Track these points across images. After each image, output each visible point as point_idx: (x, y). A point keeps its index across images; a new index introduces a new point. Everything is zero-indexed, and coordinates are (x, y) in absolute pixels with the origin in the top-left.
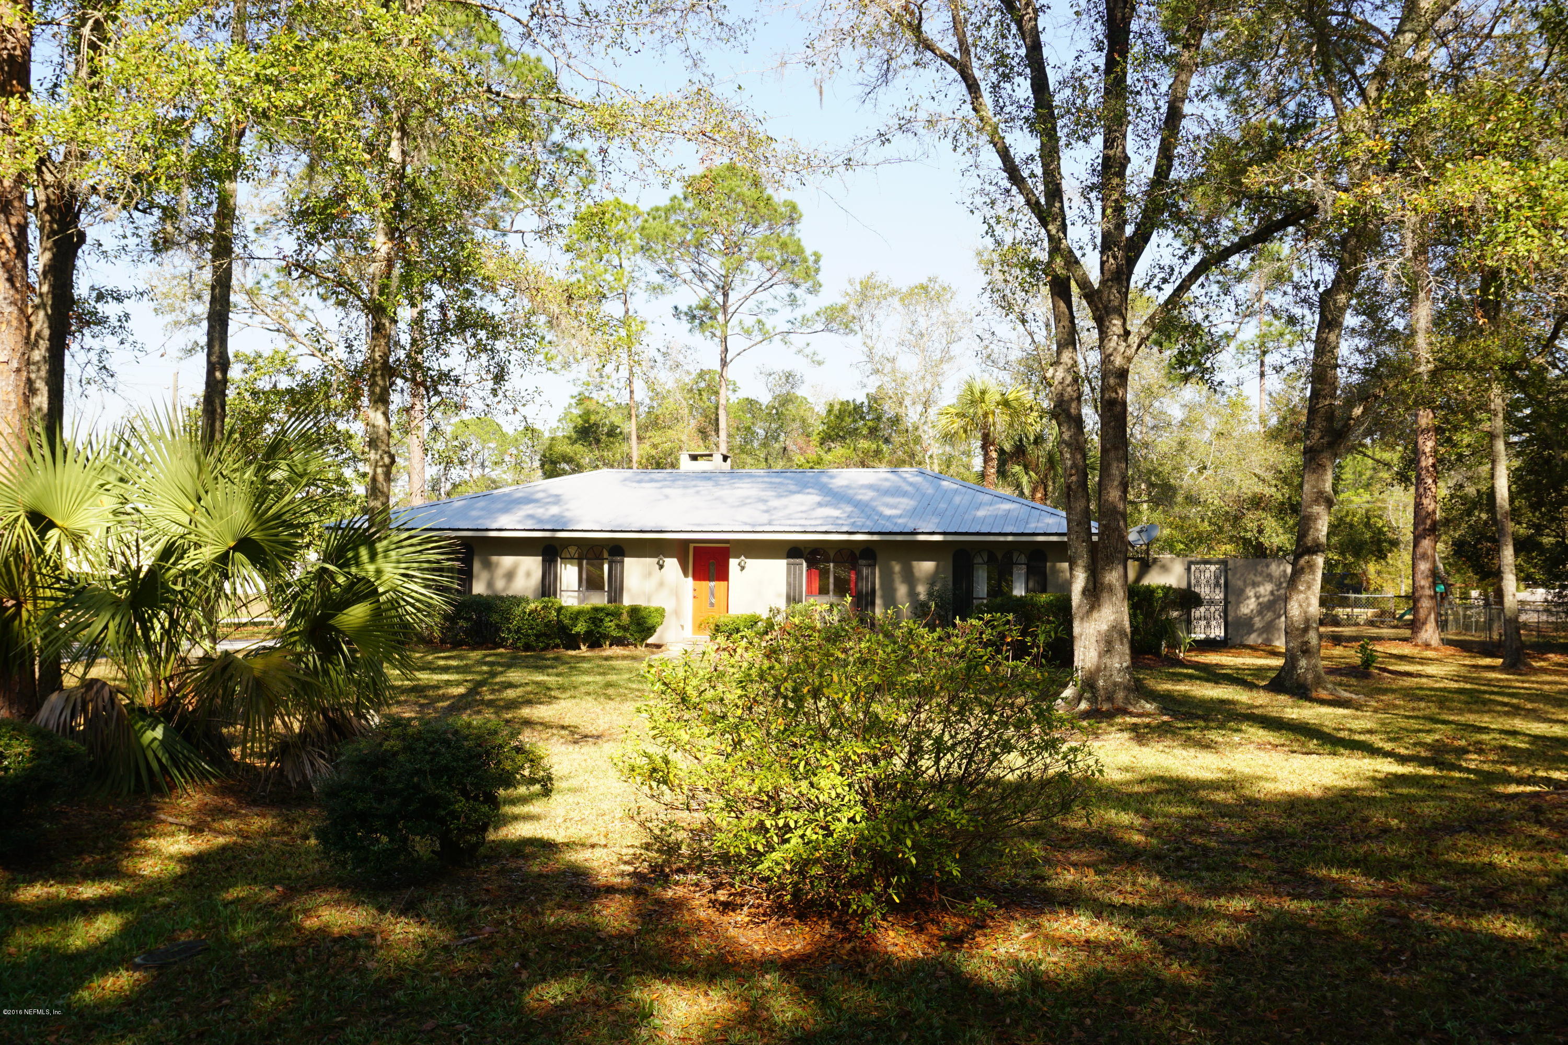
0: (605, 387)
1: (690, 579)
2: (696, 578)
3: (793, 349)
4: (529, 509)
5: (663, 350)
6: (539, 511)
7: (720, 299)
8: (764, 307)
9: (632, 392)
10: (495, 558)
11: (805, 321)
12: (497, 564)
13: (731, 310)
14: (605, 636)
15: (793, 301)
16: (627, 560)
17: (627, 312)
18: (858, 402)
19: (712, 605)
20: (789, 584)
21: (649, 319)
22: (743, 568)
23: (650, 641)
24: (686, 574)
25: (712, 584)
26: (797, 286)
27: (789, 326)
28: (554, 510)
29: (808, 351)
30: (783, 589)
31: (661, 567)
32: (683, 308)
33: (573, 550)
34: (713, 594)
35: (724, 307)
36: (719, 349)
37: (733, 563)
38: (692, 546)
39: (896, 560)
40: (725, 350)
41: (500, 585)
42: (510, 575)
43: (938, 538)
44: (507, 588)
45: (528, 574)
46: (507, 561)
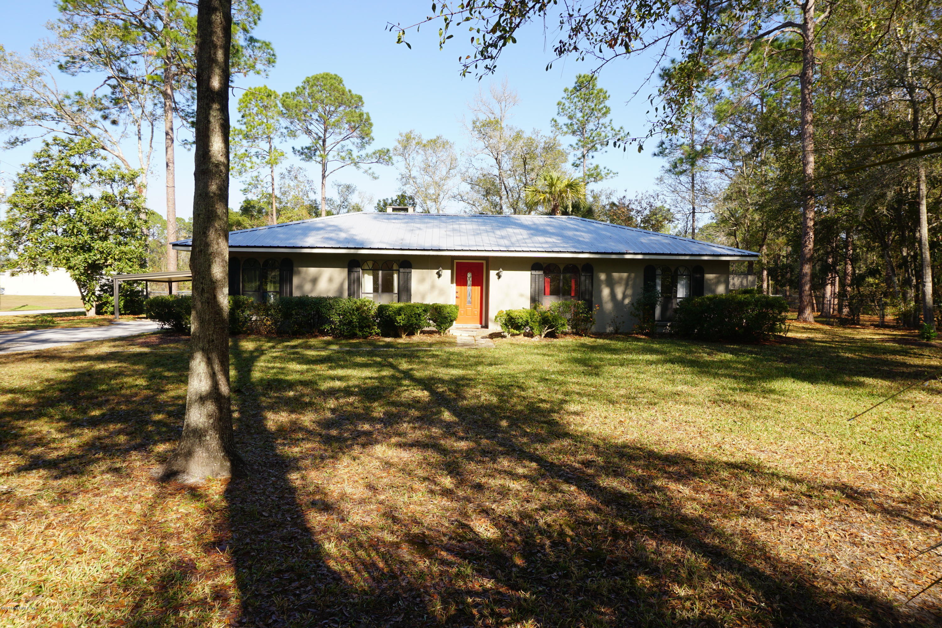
1: (455, 285)
2: (458, 284)
3: (362, 170)
7: (321, 143)
9: (273, 190)
11: (367, 157)
13: (328, 149)
16: (413, 271)
17: (271, 147)
19: (470, 302)
20: (532, 288)
22: (499, 277)
24: (453, 281)
25: (469, 288)
27: (358, 158)
29: (370, 171)
30: (528, 293)
31: (440, 276)
32: (298, 148)
33: (371, 263)
34: (469, 295)
35: (323, 147)
36: (321, 169)
37: (493, 274)
38: (455, 261)
39: (602, 272)
40: (324, 171)
41: (308, 287)
42: (314, 281)
43: (640, 257)
44: (312, 291)
45: (331, 280)
46: (313, 271)
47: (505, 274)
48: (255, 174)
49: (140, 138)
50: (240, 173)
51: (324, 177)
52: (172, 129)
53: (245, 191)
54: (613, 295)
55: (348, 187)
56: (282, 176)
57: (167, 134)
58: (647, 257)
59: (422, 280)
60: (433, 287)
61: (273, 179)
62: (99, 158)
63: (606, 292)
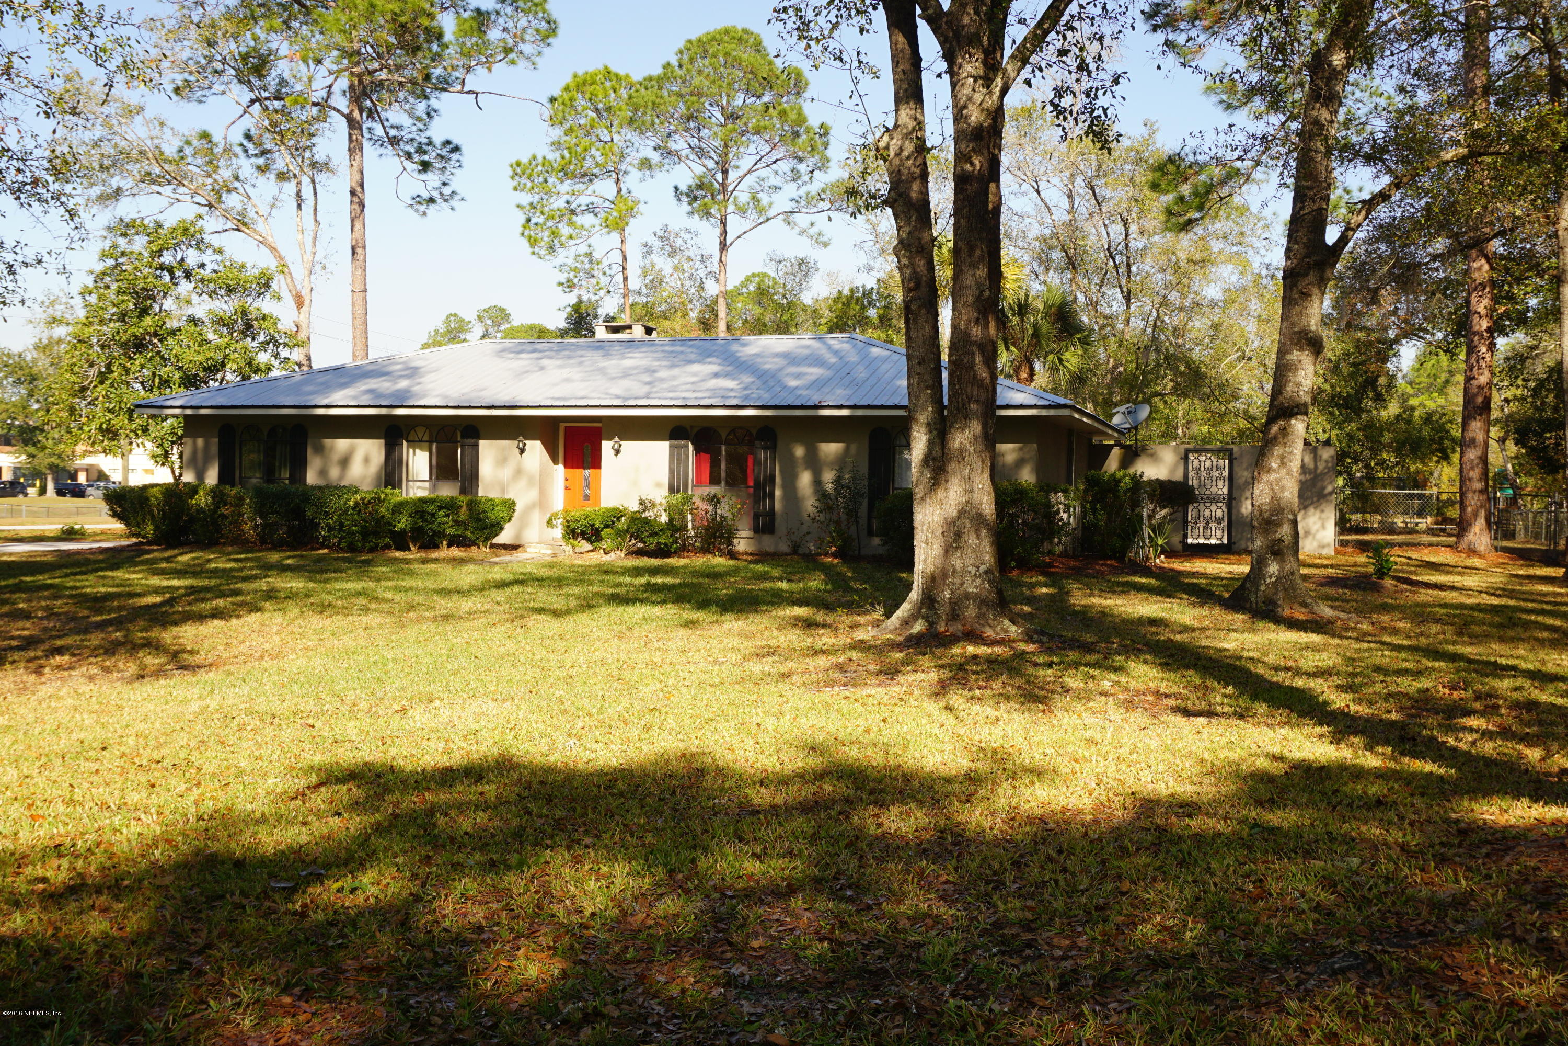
0: (596, 273)
1: (561, 467)
2: (566, 466)
3: (797, 230)
4: (372, 384)
5: (660, 233)
6: (384, 385)
7: (719, 177)
8: (767, 184)
9: (625, 279)
10: (328, 442)
11: (810, 200)
12: (332, 448)
13: (730, 188)
14: (441, 535)
15: (795, 176)
16: (482, 442)
17: (619, 191)
18: (868, 287)
19: (587, 497)
20: (672, 471)
21: (642, 199)
22: (617, 452)
23: (495, 541)
24: (555, 461)
25: (587, 472)
26: (801, 160)
27: (794, 204)
28: (403, 384)
29: (812, 231)
30: (665, 479)
31: (522, 451)
32: (683, 188)
33: (420, 431)
34: (588, 485)
35: (723, 185)
36: (718, 231)
37: (607, 446)
38: (563, 426)
39: (800, 440)
40: (725, 232)
41: (334, 473)
42: (345, 462)
43: (845, 412)
44: (342, 477)
45: (367, 460)
46: (342, 444)
47: (628, 446)
48: (583, 249)
49: (299, 207)
50: (551, 249)
51: (723, 247)
52: (362, 185)
53: (570, 285)
54: (817, 483)
55: (801, 262)
56: (648, 249)
57: (353, 193)
58: (860, 413)
59: (502, 461)
60: (519, 472)
61: (625, 258)
62: (209, 251)
63: (805, 479)
